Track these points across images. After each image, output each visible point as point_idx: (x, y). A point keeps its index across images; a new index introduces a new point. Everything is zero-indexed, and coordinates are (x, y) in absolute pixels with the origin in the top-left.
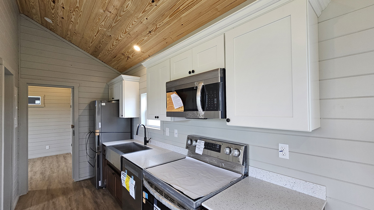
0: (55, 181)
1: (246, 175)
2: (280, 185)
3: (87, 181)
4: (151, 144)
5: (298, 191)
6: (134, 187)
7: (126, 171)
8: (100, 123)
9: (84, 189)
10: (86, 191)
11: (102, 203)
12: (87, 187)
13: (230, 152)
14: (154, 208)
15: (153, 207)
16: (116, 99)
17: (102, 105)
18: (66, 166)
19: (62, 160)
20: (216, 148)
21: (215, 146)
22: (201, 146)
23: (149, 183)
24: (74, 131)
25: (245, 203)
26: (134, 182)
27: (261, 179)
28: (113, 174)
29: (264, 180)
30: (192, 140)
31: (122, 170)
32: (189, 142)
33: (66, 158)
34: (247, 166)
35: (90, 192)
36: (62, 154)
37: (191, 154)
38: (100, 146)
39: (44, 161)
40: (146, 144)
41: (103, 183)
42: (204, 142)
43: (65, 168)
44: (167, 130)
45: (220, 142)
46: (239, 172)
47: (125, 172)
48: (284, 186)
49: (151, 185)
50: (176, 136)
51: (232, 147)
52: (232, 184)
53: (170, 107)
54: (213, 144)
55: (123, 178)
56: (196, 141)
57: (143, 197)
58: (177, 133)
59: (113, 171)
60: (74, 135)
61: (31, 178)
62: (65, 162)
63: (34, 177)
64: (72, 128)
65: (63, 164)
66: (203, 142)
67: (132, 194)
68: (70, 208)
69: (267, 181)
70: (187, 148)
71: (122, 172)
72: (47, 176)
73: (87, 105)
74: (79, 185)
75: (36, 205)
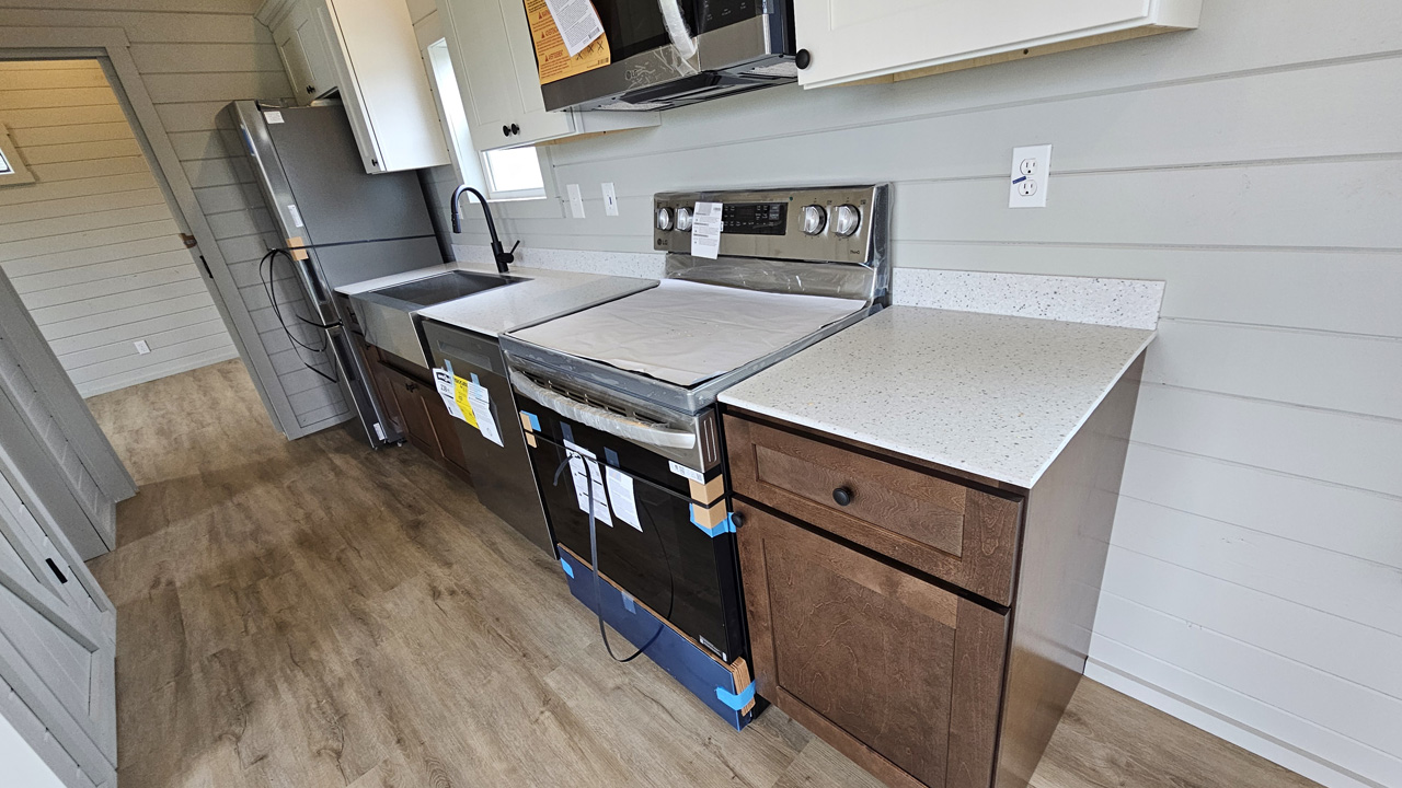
0: (218, 447)
1: (883, 301)
2: (1003, 313)
3: (332, 433)
4: (527, 265)
5: (1064, 320)
6: (490, 409)
7: (448, 363)
8: (293, 208)
9: (331, 455)
10: (338, 460)
11: (405, 485)
12: (337, 450)
13: (820, 223)
14: (568, 452)
15: (564, 449)
16: (323, 87)
17: (269, 121)
18: (243, 399)
19: (218, 384)
20: (768, 220)
21: (762, 212)
22: (711, 225)
23: (531, 376)
24: (202, 257)
25: (869, 375)
26: (484, 393)
27: (935, 306)
28: (411, 388)
29: (945, 307)
30: (673, 210)
31: (432, 365)
32: (664, 218)
33: (230, 375)
34: (887, 269)
35: (354, 462)
36: (212, 366)
37: (679, 268)
38: (331, 302)
39: (151, 395)
40: (506, 270)
41: (388, 427)
42: (720, 205)
43: (241, 407)
44: (575, 193)
45: (781, 193)
46: (856, 294)
47: (446, 370)
48: (1015, 314)
49: (538, 379)
50: (612, 210)
51: (829, 202)
52: (829, 331)
53: (551, 56)
54: (754, 207)
55: (445, 389)
56: (691, 211)
57: (524, 430)
58: (614, 199)
59: (409, 381)
60: (211, 277)
61: (131, 451)
62: (232, 387)
63: (141, 446)
64: (189, 246)
65: (227, 397)
66: (716, 209)
67: (490, 431)
68: (301, 511)
69: (956, 308)
70: (659, 244)
71: (435, 371)
72: (184, 438)
73: (208, 133)
74: (309, 448)
75: (184, 518)
